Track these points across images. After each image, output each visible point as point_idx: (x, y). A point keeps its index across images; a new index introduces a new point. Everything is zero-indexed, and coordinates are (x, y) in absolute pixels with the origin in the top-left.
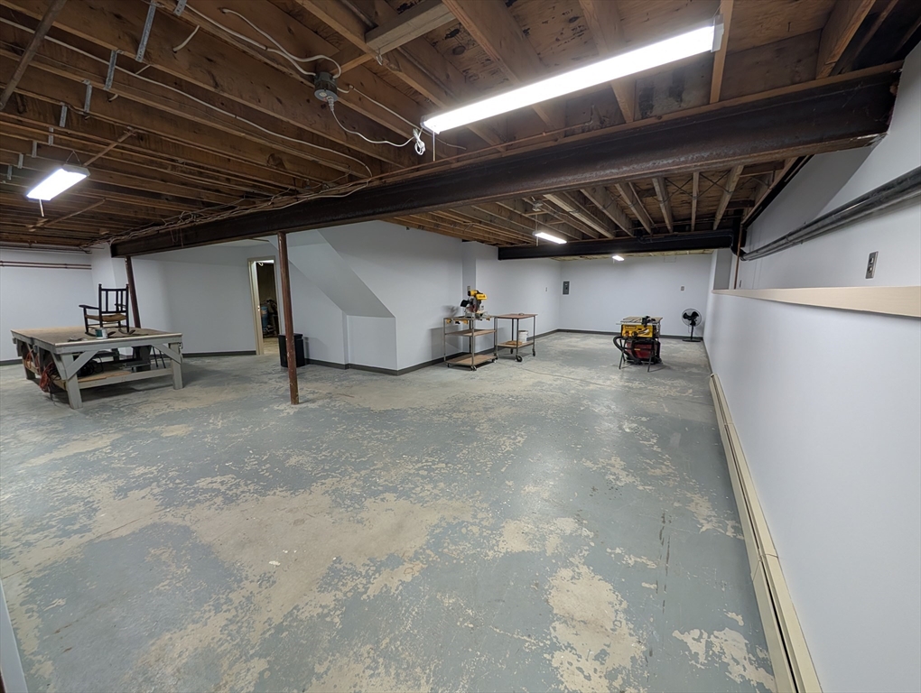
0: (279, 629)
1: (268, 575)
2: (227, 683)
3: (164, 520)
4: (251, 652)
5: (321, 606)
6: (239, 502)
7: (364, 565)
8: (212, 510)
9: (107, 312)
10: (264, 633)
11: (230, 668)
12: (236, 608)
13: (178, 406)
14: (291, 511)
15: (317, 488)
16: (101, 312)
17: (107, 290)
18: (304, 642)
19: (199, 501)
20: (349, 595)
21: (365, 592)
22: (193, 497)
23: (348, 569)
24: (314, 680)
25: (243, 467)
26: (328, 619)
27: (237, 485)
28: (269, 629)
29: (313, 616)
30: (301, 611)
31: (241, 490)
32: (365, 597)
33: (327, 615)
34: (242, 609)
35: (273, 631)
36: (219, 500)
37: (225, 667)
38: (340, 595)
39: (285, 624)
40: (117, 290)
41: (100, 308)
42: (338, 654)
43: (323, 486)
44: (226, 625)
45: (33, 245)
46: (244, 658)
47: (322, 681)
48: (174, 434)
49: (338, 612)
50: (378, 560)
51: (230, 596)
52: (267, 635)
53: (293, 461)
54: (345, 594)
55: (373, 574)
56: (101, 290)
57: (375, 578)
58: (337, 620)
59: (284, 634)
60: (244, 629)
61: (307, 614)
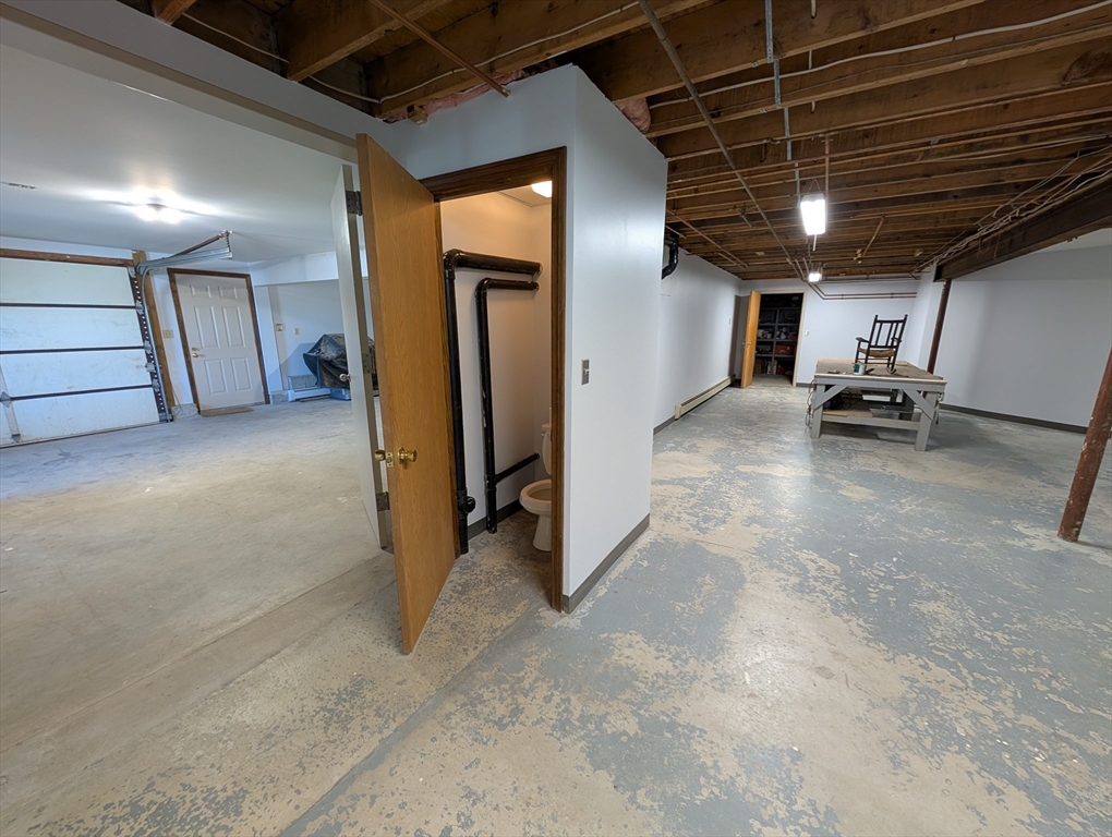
0: (672, 726)
1: (729, 680)
2: (610, 706)
3: (741, 562)
4: (642, 712)
5: (716, 762)
6: (807, 597)
7: (812, 803)
8: (777, 584)
9: (876, 346)
10: (663, 713)
11: (625, 701)
12: (681, 672)
13: (895, 469)
14: (835, 653)
15: (909, 664)
16: (870, 346)
17: (882, 322)
18: (666, 763)
19: (779, 568)
20: (749, 797)
21: (764, 823)
22: (782, 561)
23: (789, 777)
24: (628, 794)
25: (861, 568)
26: (702, 780)
27: (829, 581)
28: (668, 716)
29: (699, 757)
30: (701, 740)
31: (824, 588)
32: (756, 825)
33: (706, 776)
34: (682, 678)
35: (667, 720)
36: (794, 580)
37: (624, 697)
38: (742, 782)
39: (680, 729)
40: (892, 322)
41: (870, 342)
42: (662, 814)
43: (921, 670)
44: (662, 675)
45: (871, 276)
46: (635, 708)
47: (629, 806)
48: (850, 495)
49: (716, 791)
50: (838, 827)
51: (691, 660)
52: (662, 717)
53: (929, 607)
54: (746, 790)
55: (803, 826)
56: (876, 321)
57: (796, 832)
58: (705, 793)
59: (668, 735)
60: (662, 692)
61: (699, 748)
